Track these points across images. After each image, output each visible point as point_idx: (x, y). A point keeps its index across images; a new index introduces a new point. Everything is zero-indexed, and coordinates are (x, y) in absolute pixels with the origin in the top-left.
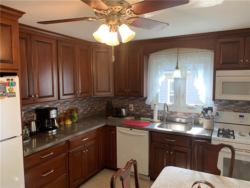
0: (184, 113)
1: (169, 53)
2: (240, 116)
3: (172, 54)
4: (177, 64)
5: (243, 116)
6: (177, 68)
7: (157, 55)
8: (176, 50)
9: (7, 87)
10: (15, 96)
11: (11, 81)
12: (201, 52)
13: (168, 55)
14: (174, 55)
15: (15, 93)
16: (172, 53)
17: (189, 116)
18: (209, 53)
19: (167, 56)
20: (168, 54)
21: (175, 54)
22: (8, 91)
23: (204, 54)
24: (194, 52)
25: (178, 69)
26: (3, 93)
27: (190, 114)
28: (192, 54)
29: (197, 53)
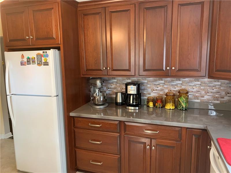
9: (42, 58)
10: (48, 65)
11: (45, 53)
15: (48, 62)
22: (43, 61)
26: (40, 62)
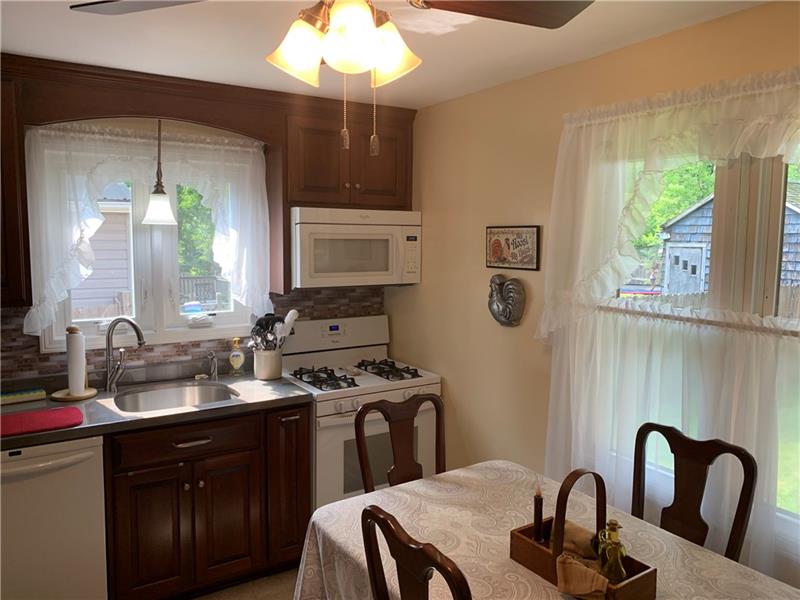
0: (177, 346)
1: (118, 130)
2: (331, 328)
3: (130, 137)
4: (159, 174)
5: (336, 328)
6: (159, 190)
7: (64, 130)
8: (149, 125)
12: (228, 144)
13: (115, 138)
14: (139, 140)
16: (129, 132)
17: (192, 353)
18: (251, 150)
19: (110, 141)
20: (117, 135)
21: (141, 137)
23: (236, 151)
24: (208, 143)
25: (163, 192)
27: (197, 344)
28: (200, 148)
29: (217, 147)
